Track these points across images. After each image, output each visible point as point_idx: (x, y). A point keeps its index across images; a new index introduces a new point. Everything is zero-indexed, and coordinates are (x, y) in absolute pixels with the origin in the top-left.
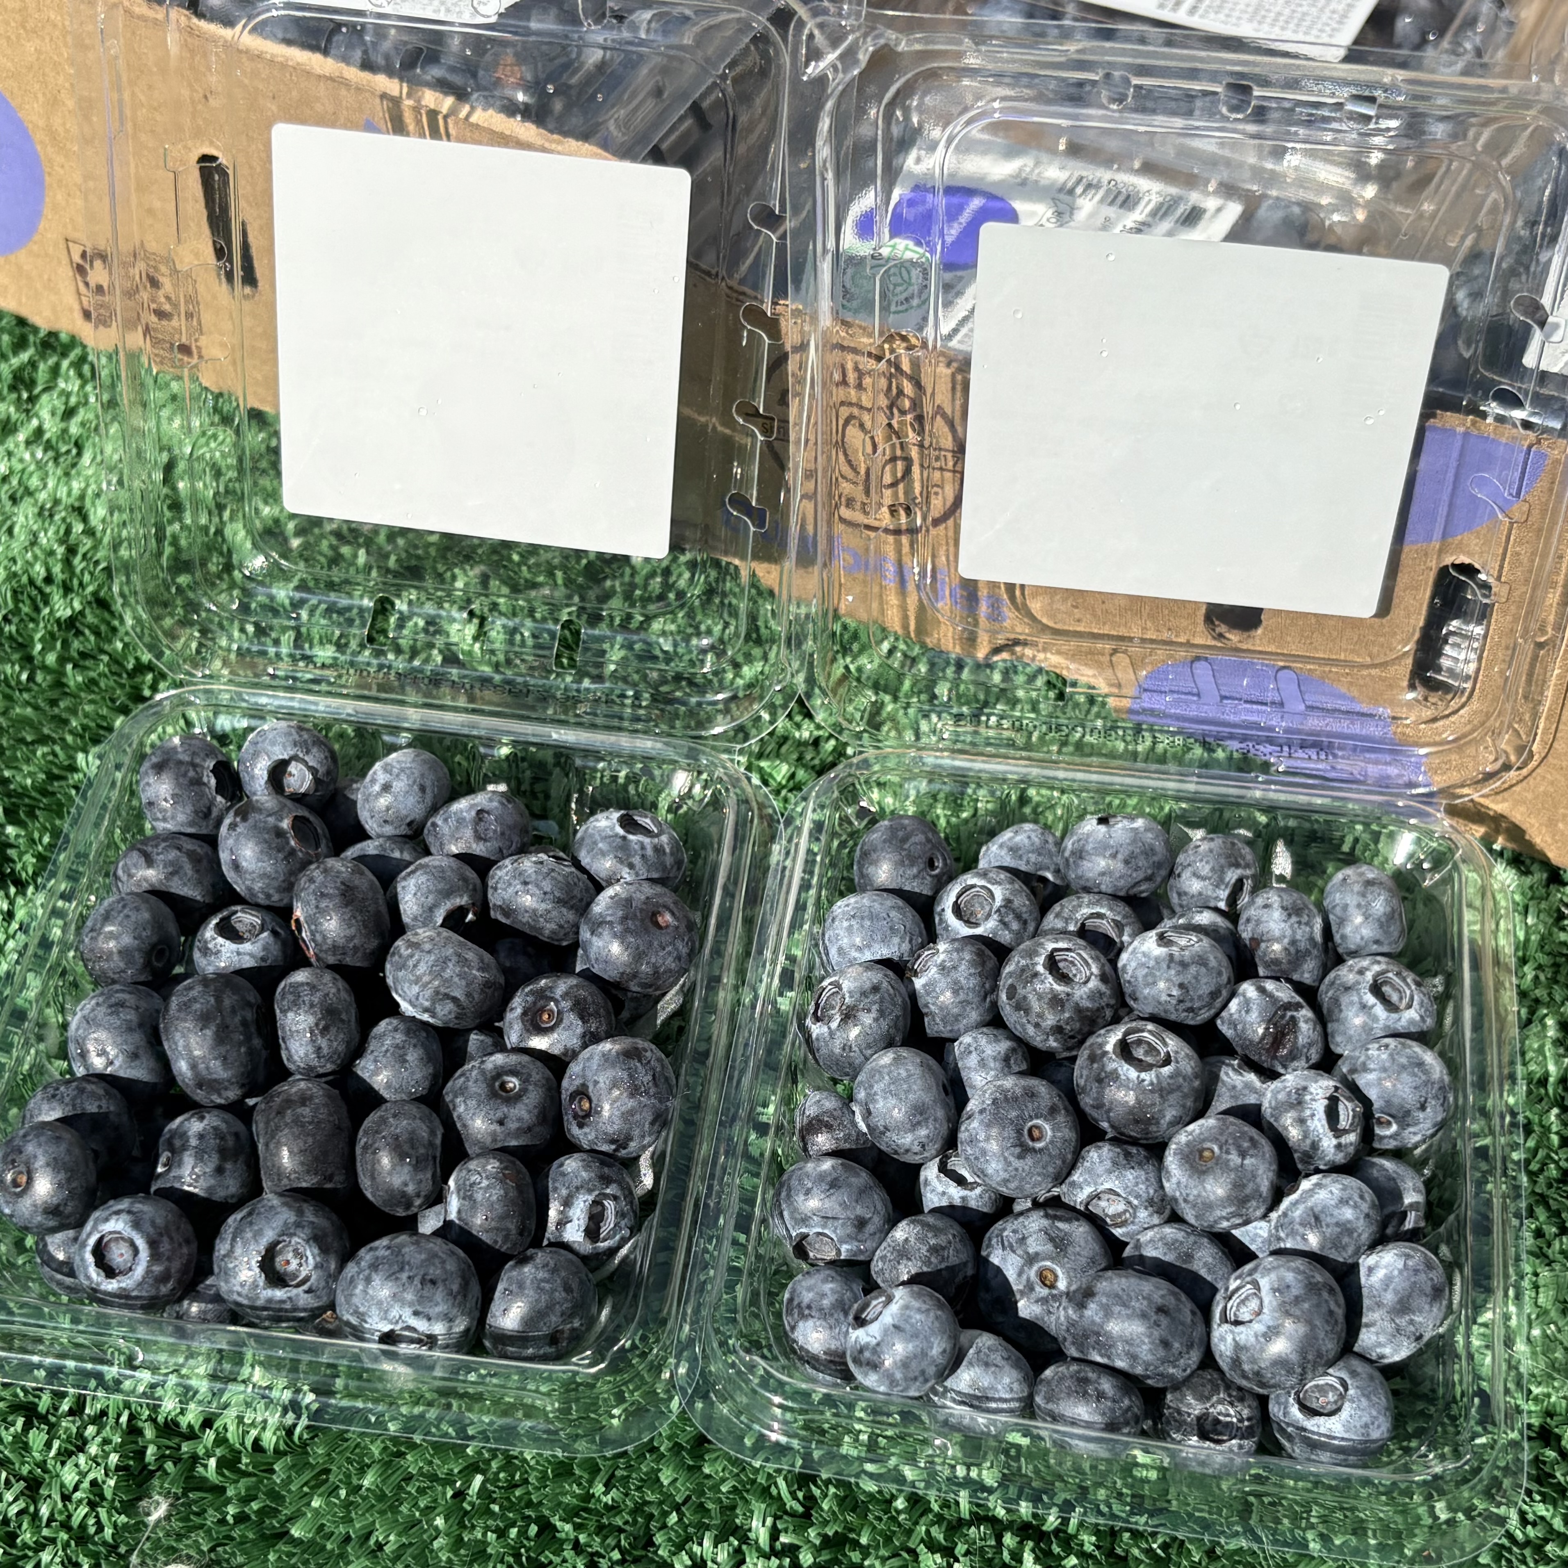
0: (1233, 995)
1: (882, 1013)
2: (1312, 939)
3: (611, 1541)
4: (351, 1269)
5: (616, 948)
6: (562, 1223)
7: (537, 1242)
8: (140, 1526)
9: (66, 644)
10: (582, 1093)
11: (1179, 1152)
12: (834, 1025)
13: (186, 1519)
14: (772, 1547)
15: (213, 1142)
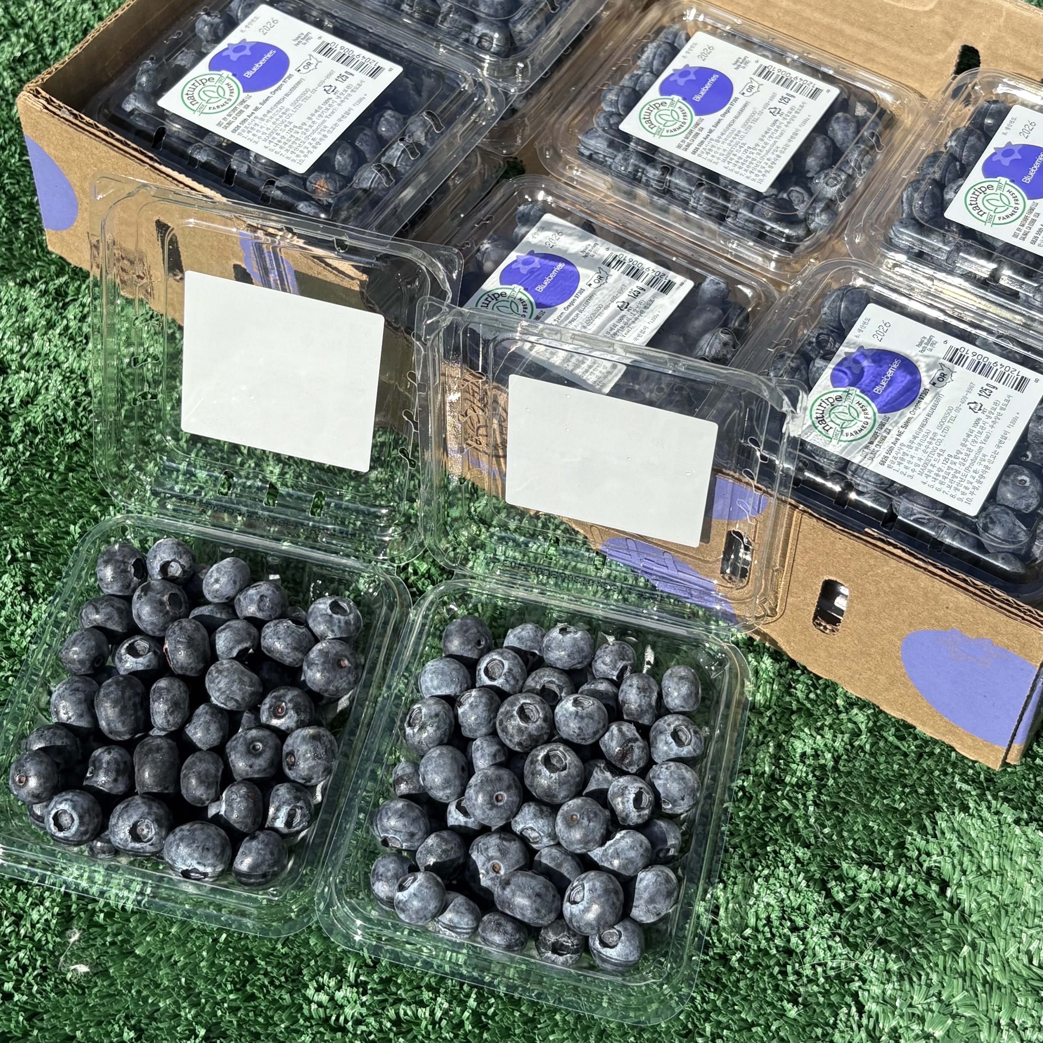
0: (607, 730)
1: (438, 728)
2: (650, 704)
3: (282, 972)
4: (171, 838)
5: (318, 675)
6: (275, 818)
7: (262, 827)
8: (65, 944)
9: (70, 458)
10: (291, 753)
11: (563, 815)
12: (416, 730)
13: (86, 942)
14: (356, 981)
15: (113, 766)
